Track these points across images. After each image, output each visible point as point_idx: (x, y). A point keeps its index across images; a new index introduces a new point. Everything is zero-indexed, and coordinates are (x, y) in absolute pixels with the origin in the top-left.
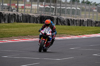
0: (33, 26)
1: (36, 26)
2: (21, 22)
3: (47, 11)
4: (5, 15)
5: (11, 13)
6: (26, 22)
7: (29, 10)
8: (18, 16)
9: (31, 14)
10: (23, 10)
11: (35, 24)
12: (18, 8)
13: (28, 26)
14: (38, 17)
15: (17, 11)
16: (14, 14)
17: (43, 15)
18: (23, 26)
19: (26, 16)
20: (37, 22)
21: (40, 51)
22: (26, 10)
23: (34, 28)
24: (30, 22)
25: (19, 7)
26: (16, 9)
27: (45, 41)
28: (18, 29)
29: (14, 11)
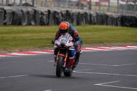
0: (112, 30)
1: (115, 29)
2: (95, 24)
3: (130, 10)
4: (73, 14)
5: (81, 11)
6: (102, 24)
7: (106, 8)
8: (91, 15)
9: (108, 13)
10: (98, 8)
11: (114, 27)
12: (90, 5)
13: (104, 30)
14: (119, 17)
15: (90, 8)
16: (86, 13)
17: (124, 14)
18: (97, 30)
19: (101, 16)
20: (117, 25)
21: (58, 75)
22: (102, 8)
23: (112, 32)
24: (107, 25)
25: (93, 4)
26: (88, 6)
27: (64, 58)
28: (90, 33)
29: (85, 8)
